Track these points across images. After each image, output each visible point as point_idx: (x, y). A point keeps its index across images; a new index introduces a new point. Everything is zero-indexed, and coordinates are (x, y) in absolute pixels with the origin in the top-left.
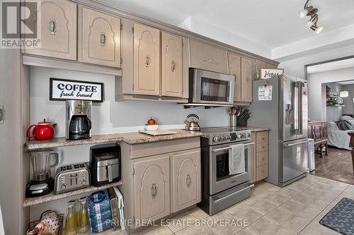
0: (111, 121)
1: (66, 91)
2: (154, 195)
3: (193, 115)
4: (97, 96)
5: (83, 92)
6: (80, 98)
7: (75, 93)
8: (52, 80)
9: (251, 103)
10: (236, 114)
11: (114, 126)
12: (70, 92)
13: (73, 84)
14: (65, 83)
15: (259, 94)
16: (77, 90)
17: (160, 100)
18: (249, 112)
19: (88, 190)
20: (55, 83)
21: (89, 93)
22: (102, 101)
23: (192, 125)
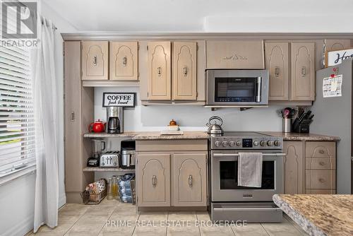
0: (142, 122)
1: (112, 101)
2: (155, 185)
3: (215, 118)
4: (131, 103)
5: (122, 100)
6: (120, 105)
7: (117, 101)
8: (104, 94)
9: (313, 102)
10: (289, 117)
11: (144, 125)
12: (114, 101)
13: (116, 95)
14: (111, 95)
15: (324, 88)
16: (119, 99)
17: (173, 103)
18: (312, 114)
19: (117, 170)
20: (106, 95)
21: (126, 101)
22: (134, 107)
23: (214, 128)
